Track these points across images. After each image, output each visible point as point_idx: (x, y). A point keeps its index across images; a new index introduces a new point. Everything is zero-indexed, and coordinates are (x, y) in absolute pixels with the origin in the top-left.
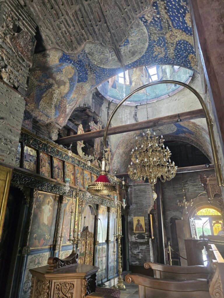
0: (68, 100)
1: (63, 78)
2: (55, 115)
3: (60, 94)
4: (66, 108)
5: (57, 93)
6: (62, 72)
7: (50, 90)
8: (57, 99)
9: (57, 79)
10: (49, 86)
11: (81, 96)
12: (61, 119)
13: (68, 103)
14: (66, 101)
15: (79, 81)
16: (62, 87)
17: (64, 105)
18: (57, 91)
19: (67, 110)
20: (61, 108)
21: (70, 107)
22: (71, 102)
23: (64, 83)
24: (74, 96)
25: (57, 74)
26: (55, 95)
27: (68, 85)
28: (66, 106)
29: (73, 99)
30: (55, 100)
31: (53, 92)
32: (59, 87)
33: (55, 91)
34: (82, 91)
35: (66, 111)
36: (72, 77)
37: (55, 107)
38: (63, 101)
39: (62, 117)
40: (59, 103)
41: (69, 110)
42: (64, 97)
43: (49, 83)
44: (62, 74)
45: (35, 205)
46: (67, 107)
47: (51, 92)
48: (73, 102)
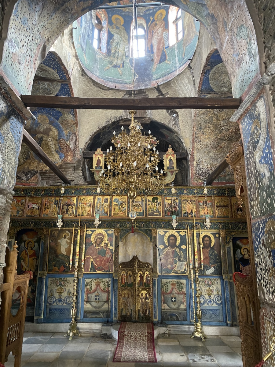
0: (65, 138)
1: (45, 127)
2: (60, 158)
3: (54, 138)
4: (68, 146)
5: (50, 140)
6: (40, 123)
7: (43, 142)
8: (54, 145)
9: (42, 131)
10: (41, 140)
11: (73, 127)
12: (69, 157)
13: (67, 141)
14: (63, 141)
15: (57, 119)
16: (50, 133)
17: (64, 145)
18: (50, 138)
19: (71, 146)
20: (63, 148)
21: (71, 142)
22: (69, 138)
23: (50, 129)
24: (67, 131)
25: (39, 128)
26: (50, 143)
27: (53, 129)
28: (67, 144)
29: (68, 134)
30: (53, 146)
31: (46, 142)
32: (48, 135)
33: (47, 140)
34: (69, 123)
35: (70, 149)
36: (49, 120)
37: (57, 152)
38: (61, 143)
39: (69, 155)
40: (58, 146)
41: (72, 145)
42: (59, 139)
43: (38, 138)
44: (41, 125)
45: (50, 240)
46: (69, 144)
47: (45, 143)
48: (71, 136)
